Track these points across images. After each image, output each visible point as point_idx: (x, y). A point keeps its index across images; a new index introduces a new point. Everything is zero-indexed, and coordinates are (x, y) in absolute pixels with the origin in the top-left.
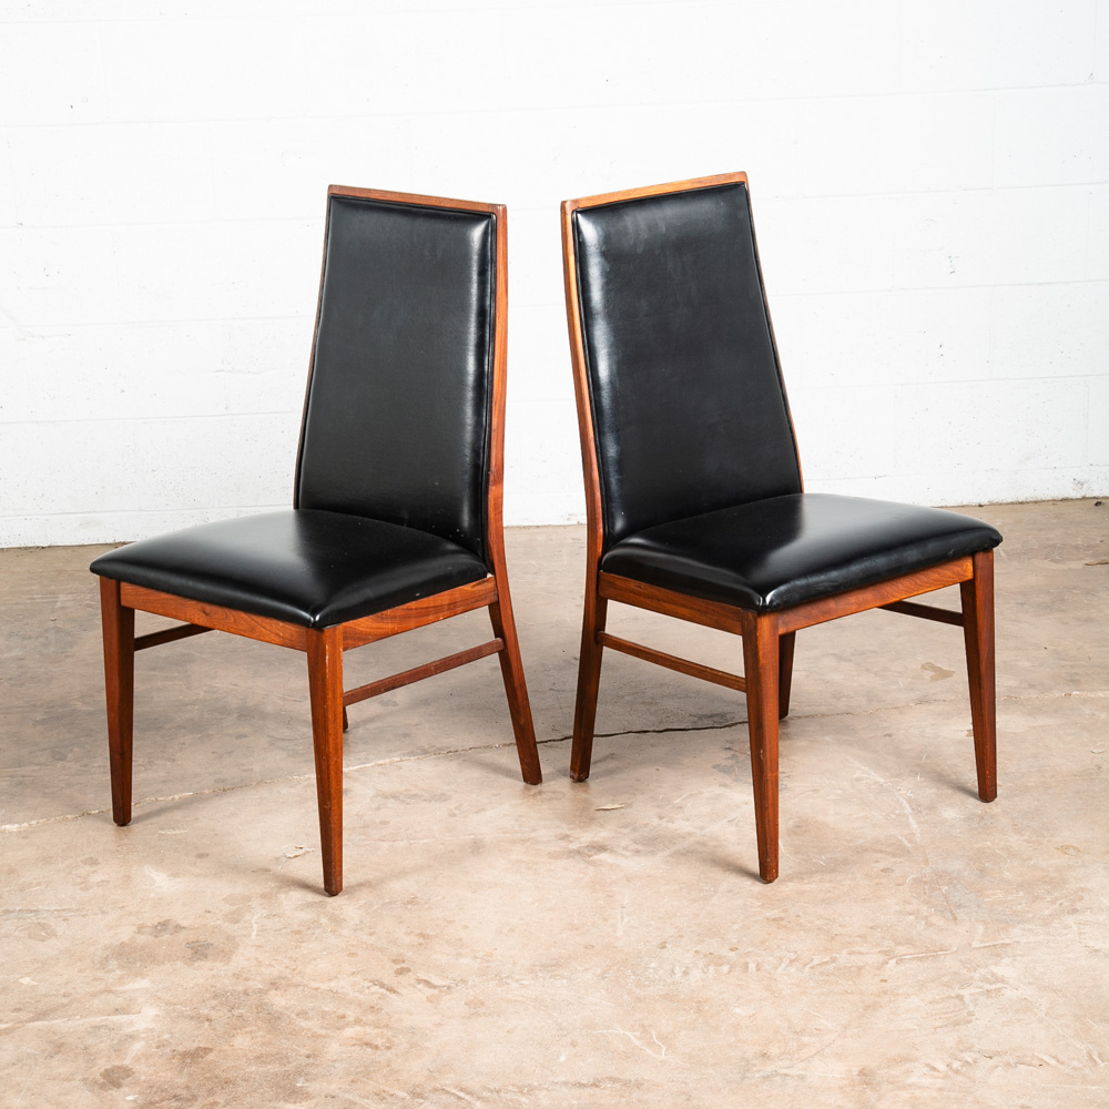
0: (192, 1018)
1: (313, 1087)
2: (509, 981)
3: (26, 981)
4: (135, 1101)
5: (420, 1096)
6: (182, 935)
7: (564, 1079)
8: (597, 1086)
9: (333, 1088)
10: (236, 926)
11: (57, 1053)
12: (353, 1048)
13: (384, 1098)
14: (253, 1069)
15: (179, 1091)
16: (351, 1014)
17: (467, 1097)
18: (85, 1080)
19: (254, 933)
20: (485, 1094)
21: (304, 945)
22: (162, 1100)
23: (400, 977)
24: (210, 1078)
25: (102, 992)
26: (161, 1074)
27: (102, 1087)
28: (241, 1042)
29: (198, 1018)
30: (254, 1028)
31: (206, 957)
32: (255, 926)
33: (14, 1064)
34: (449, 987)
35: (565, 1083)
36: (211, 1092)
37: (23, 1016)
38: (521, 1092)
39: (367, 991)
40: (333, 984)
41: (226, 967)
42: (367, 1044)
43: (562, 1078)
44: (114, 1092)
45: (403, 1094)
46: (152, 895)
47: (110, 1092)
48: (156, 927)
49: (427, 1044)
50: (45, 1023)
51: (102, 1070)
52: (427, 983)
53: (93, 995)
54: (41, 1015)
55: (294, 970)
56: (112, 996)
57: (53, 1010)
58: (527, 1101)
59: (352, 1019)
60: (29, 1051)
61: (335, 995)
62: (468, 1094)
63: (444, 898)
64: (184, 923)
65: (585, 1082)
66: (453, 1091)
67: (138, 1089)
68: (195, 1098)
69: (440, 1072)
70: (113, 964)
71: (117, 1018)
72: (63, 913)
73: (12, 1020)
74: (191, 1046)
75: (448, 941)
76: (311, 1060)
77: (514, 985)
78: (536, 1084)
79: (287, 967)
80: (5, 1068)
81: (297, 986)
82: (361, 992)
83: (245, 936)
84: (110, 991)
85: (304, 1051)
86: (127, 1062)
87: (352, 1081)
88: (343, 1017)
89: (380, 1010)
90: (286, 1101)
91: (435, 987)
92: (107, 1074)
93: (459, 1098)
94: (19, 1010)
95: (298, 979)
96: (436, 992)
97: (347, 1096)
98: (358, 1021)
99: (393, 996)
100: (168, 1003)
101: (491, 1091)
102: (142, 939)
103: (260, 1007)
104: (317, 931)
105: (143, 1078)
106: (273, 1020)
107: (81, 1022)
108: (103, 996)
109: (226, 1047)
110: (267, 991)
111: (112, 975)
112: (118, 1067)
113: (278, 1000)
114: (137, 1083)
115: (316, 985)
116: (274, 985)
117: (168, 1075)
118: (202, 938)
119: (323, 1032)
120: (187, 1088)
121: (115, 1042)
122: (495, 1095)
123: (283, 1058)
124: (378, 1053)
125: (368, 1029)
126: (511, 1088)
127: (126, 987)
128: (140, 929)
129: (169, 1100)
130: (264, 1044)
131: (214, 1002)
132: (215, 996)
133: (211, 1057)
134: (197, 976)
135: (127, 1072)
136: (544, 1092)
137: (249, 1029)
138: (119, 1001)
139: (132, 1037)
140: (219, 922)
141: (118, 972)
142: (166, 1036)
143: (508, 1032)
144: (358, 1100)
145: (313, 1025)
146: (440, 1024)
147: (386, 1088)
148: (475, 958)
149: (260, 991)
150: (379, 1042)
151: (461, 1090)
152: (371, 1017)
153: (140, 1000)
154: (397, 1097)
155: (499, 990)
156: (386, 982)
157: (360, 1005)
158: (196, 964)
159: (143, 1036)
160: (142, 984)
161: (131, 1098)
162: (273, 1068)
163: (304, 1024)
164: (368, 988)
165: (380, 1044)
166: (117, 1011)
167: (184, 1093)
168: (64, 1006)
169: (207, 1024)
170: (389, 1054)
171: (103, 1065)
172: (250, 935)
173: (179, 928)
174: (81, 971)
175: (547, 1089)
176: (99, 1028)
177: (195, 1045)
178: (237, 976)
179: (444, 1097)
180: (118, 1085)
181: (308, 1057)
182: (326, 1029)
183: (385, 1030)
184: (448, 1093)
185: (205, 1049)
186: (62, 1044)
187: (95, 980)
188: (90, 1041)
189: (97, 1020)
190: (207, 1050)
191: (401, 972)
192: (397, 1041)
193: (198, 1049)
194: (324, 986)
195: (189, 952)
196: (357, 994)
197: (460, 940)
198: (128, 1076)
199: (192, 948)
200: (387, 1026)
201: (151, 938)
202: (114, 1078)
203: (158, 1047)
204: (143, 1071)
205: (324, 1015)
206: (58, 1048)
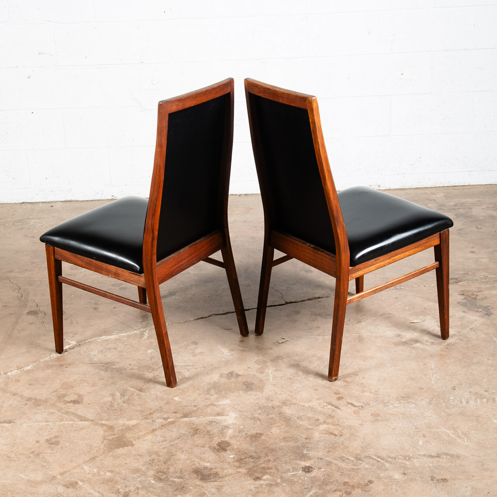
0: (251, 419)
1: (312, 454)
2: (388, 404)
3: (176, 399)
4: (234, 458)
5: (360, 459)
6: (240, 379)
7: (423, 453)
8: (439, 457)
9: (320, 454)
10: (263, 375)
11: (196, 433)
12: (325, 435)
13: (344, 460)
14: (283, 444)
15: (252, 454)
16: (322, 419)
17: (381, 461)
18: (210, 447)
19: (271, 379)
20: (389, 459)
21: (294, 384)
22: (246, 458)
23: (339, 401)
24: (264, 448)
25: (210, 405)
26: (243, 445)
27: (218, 450)
28: (275, 430)
29: (253, 418)
30: (280, 424)
31: (252, 389)
32: (271, 375)
33: (178, 438)
34: (362, 407)
35: (424, 455)
36: (266, 455)
37: (179, 415)
38: (405, 459)
39: (326, 408)
40: (310, 404)
41: (262, 395)
42: (331, 433)
43: (422, 453)
44: (223, 453)
45: (353, 459)
46: (224, 359)
47: (222, 453)
48: (228, 375)
49: (358, 434)
50: (188, 419)
51: (217, 442)
52: (352, 404)
53: (207, 406)
54: (185, 416)
55: (292, 397)
56: (215, 407)
57: (191, 413)
58: (409, 464)
59: (322, 421)
60: (184, 432)
61: (312, 409)
62: (382, 459)
63: (351, 363)
64: (240, 373)
65: (433, 455)
66: (375, 458)
67: (234, 452)
68: (259, 457)
69: (366, 448)
70: (213, 392)
71: (218, 418)
72: (187, 367)
73: (174, 417)
74: (254, 432)
75: (357, 384)
76: (308, 441)
77: (391, 406)
78: (411, 455)
79: (288, 395)
80: (175, 440)
81: (295, 404)
82: (324, 408)
83: (268, 380)
84: (214, 405)
85: (304, 436)
86: (227, 439)
87: (328, 451)
88: (318, 420)
89: (333, 417)
90: (300, 460)
91: (356, 406)
92: (219, 444)
93: (378, 461)
94: (176, 413)
95: (294, 401)
96: (357, 409)
97: (327, 459)
98: (325, 422)
99: (338, 410)
100: (240, 411)
101: (392, 458)
102: (223, 380)
103: (280, 413)
104: (298, 378)
105: (235, 447)
106: (287, 420)
107: (204, 419)
108: (211, 407)
109: (269, 433)
110: (282, 406)
111: (213, 397)
112: (224, 441)
113: (288, 411)
114: (233, 449)
115: (303, 404)
116: (284, 403)
117: (245, 446)
118: (249, 380)
119: (310, 427)
120: (255, 452)
121: (220, 429)
122: (394, 460)
123: (295, 439)
124: (337, 438)
125: (330, 426)
126: (400, 457)
127: (220, 403)
128: (221, 376)
129: (249, 458)
130: (285, 432)
131: (260, 411)
132: (260, 408)
133: (263, 437)
134: (250, 398)
135: (228, 444)
136: (416, 460)
137: (277, 425)
138: (218, 410)
139: (227, 427)
140: (255, 373)
141: (215, 396)
142: (242, 427)
143: (393, 429)
144: (332, 461)
145: (305, 423)
146: (361, 425)
147: (344, 455)
148: (371, 393)
149: (279, 406)
150: (336, 432)
151: (378, 457)
152: (330, 420)
153: (227, 409)
154: (350, 460)
155: (385, 408)
156: (333, 403)
157: (324, 414)
158: (249, 393)
159: (232, 426)
160: (226, 402)
161: (232, 456)
162: (292, 444)
163: (301, 423)
164: (326, 406)
165: (337, 434)
166: (218, 414)
167: (255, 455)
168: (195, 411)
169: (258, 421)
170: (342, 439)
171: (216, 440)
172: (269, 379)
173: (238, 375)
174: (199, 395)
175: (417, 458)
176: (212, 422)
177: (255, 432)
178: (267, 399)
179: (371, 460)
180: (225, 450)
181: (306, 439)
182: (312, 425)
183: (338, 427)
184: (372, 458)
185: (260, 433)
186: (198, 429)
187: (206, 399)
188: (209, 428)
189: (211, 418)
190: (261, 434)
191: (340, 399)
192: (344, 433)
193: (257, 433)
194: (307, 405)
195: (245, 387)
196: (322, 409)
197: (363, 384)
198: (229, 446)
199: (246, 385)
200: (338, 425)
201: (227, 380)
202: (222, 447)
203: (239, 432)
204: (235, 443)
205: (309, 418)
206: (196, 431)
